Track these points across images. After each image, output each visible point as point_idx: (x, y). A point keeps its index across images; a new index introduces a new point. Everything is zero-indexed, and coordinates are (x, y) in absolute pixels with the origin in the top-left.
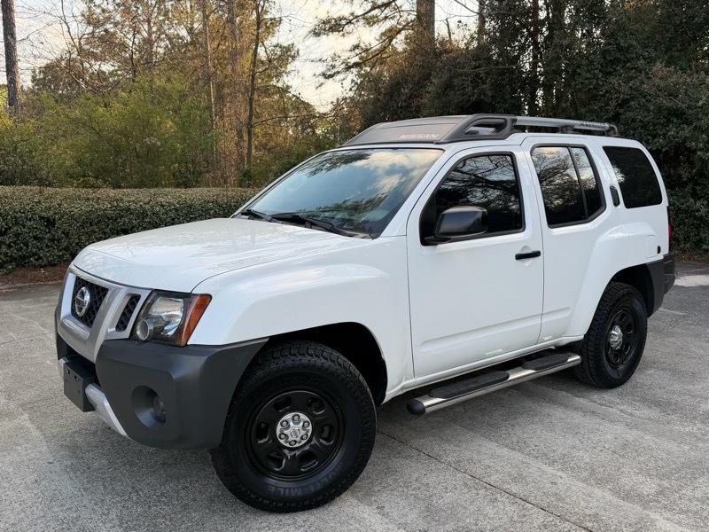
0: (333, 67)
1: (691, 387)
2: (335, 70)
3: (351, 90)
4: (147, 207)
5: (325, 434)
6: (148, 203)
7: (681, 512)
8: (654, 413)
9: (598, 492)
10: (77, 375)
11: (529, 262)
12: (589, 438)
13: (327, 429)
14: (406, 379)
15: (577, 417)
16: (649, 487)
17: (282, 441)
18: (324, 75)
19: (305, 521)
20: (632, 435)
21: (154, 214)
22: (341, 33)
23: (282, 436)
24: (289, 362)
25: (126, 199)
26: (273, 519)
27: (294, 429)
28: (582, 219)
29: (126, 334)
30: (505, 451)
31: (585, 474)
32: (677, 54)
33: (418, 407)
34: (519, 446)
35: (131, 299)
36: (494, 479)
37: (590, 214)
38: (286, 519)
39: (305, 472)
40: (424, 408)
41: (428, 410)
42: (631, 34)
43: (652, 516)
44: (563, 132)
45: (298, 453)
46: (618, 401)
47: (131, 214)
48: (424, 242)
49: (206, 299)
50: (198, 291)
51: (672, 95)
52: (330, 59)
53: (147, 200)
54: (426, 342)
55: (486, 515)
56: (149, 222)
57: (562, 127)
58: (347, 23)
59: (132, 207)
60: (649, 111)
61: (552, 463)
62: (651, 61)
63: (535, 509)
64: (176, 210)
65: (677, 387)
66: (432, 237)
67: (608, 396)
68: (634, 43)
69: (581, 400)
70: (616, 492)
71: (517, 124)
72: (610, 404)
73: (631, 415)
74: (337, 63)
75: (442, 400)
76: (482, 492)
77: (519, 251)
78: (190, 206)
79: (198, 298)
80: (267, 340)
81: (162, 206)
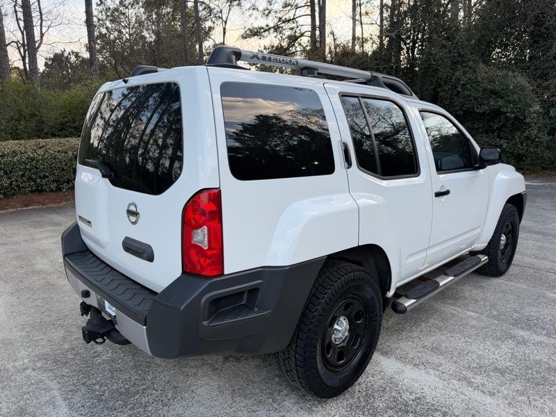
58: (265, 31)
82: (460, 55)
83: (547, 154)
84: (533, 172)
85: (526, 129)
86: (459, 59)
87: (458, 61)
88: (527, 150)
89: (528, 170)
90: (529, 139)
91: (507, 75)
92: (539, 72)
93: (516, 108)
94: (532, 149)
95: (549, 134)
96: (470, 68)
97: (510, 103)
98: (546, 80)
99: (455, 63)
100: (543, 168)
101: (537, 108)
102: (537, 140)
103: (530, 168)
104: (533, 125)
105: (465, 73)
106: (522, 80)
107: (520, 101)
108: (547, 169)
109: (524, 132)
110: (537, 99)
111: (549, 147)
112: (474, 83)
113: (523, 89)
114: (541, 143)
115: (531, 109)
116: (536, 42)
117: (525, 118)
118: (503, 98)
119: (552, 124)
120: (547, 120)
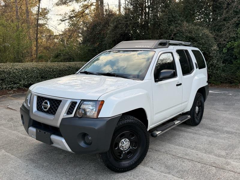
0: (65, 17)
1: (218, 124)
2: (66, 18)
3: (68, 26)
4: (11, 70)
5: (134, 145)
6: (11, 69)
7: (236, 159)
8: (212, 132)
9: (210, 156)
10: (45, 132)
11: (179, 87)
12: (199, 141)
13: (134, 143)
14: (151, 126)
15: (192, 135)
16: (223, 153)
17: (121, 149)
18: (61, 20)
19: (131, 174)
20: (210, 139)
21: (13, 73)
22: (67, 5)
23: (122, 147)
24: (125, 122)
25: (2, 67)
26: (120, 175)
27: (125, 144)
28: (189, 73)
29: (72, 115)
30: (177, 147)
31: (204, 151)
32: (189, 19)
33: (155, 135)
34: (181, 145)
35: (72, 103)
36: (179, 155)
37: (191, 71)
38: (124, 174)
39: (129, 158)
40: (157, 135)
41: (158, 135)
42: (176, 12)
43: (229, 161)
44: (179, 45)
45: (126, 152)
46: (200, 129)
47: (5, 73)
48: (156, 81)
49: (103, 102)
50: (100, 99)
51: (190, 32)
52: (64, 14)
53: (10, 67)
54: (156, 113)
55: (184, 166)
56: (12, 76)
57: (179, 44)
58: (69, 2)
59: (5, 70)
60: (183, 37)
61: (193, 149)
62: (182, 21)
63: (197, 163)
64: (22, 71)
65: (214, 124)
66: (158, 79)
67: (196, 128)
68: (177, 15)
69: (190, 130)
70: (216, 155)
71: (170, 43)
72: (198, 130)
73: (206, 133)
74: (67, 16)
75: (161, 132)
76: (178, 159)
77: (177, 84)
78: (27, 70)
79: (100, 102)
80: (122, 115)
81: (17, 70)
82: (173, 17)
83: (223, 74)
84: (216, 85)
85: (211, 60)
86: (172, 19)
87: (172, 20)
88: (212, 72)
89: (213, 83)
90: (213, 65)
91: (199, 29)
92: (217, 27)
93: (204, 48)
94: (214, 72)
95: (223, 63)
96: (179, 24)
97: (201, 44)
98: (221, 32)
99: (170, 21)
100: (221, 82)
101: (215, 47)
102: (217, 66)
103: (214, 82)
104: (214, 57)
105: (176, 27)
106: (207, 31)
107: (206, 43)
108: (223, 83)
109: (210, 61)
110: (215, 43)
111: (224, 70)
112: (181, 33)
113: (207, 37)
114: (219, 68)
115: (212, 48)
116: (215, 11)
117: (210, 53)
118: (197, 41)
119: (225, 57)
120: (221, 55)
